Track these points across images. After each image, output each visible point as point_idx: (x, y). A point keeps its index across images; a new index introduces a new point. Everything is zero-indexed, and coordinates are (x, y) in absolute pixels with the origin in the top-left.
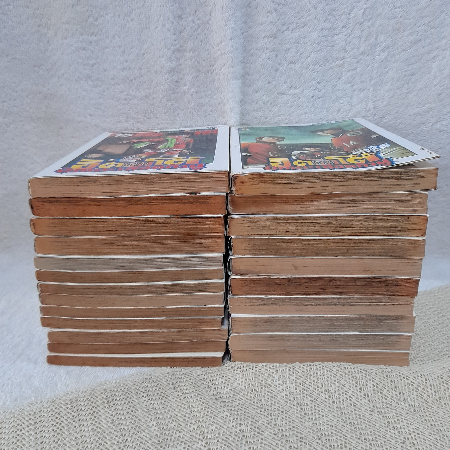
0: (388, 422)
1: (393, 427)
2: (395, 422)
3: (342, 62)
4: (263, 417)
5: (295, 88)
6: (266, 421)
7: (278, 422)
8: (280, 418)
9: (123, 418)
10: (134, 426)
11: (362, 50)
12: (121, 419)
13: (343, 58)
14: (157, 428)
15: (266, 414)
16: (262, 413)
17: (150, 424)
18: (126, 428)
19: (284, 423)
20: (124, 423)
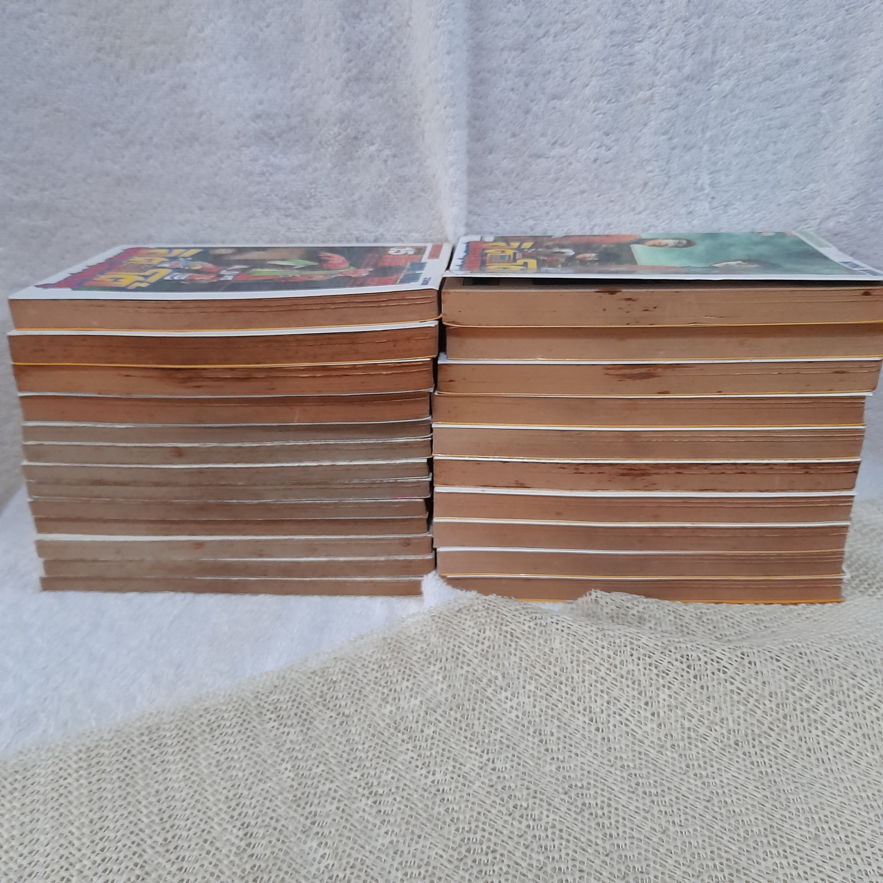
0: (688, 766)
1: (696, 775)
2: (699, 766)
3: (649, 93)
4: (473, 756)
5: (563, 145)
6: (477, 764)
7: (499, 765)
8: (502, 757)
9: (236, 757)
10: (254, 771)
11: (687, 71)
12: (232, 758)
13: (652, 86)
14: (292, 775)
15: (479, 751)
16: (473, 749)
17: (282, 768)
18: (240, 774)
19: (508, 766)
20: (238, 766)
